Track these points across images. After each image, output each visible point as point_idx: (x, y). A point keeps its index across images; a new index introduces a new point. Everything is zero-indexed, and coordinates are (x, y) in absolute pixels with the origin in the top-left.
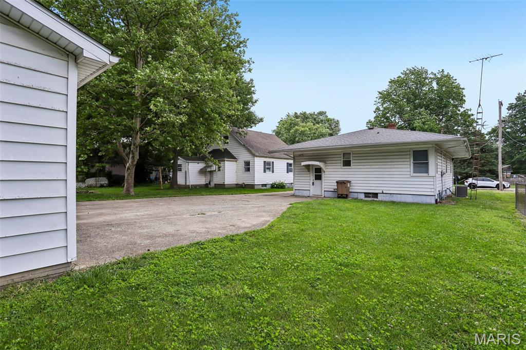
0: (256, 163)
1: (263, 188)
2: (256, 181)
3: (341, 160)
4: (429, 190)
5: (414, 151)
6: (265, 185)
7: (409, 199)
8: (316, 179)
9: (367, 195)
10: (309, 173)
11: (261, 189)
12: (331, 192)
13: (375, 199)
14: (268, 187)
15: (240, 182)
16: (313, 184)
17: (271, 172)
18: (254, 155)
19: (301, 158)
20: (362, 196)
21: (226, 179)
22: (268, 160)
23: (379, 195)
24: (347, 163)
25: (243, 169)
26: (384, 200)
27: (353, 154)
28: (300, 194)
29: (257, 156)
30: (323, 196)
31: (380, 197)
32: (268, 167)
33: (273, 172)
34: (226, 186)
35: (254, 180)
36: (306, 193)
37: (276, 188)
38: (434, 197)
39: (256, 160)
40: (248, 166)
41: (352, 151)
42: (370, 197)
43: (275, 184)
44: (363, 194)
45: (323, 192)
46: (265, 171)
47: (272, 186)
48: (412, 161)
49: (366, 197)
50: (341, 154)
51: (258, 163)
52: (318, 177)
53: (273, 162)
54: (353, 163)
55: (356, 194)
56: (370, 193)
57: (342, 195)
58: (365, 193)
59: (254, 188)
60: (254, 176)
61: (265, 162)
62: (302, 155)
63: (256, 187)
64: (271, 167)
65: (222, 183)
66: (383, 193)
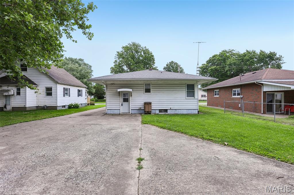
0: (58, 89)
1: (63, 108)
2: (58, 104)
3: (144, 88)
4: (195, 106)
5: (187, 85)
6: (64, 106)
7: (185, 112)
8: (124, 101)
9: (160, 111)
10: (119, 97)
11: (62, 110)
12: (136, 110)
13: (166, 113)
14: (67, 107)
15: (42, 105)
16: (122, 105)
17: (68, 97)
18: (57, 83)
19: (113, 86)
20: (157, 112)
21: (27, 102)
22: (66, 87)
23: (168, 110)
24: (148, 91)
25: (45, 94)
26: (172, 113)
27: (152, 85)
28: (112, 113)
29: (59, 84)
30: (130, 113)
31: (169, 112)
32: (66, 92)
33: (69, 96)
34: (27, 109)
35: (57, 103)
36: (117, 112)
37: (73, 108)
38: (197, 110)
39: (58, 87)
40: (49, 92)
41: (151, 83)
42: (162, 112)
43: (72, 105)
44: (158, 110)
45: (130, 110)
46: (64, 96)
47: (69, 107)
48: (186, 90)
49: (160, 112)
50: (144, 85)
51: (60, 89)
52: (126, 100)
53: (69, 89)
54: (152, 90)
55: (154, 111)
56: (162, 110)
57: (148, 112)
58: (159, 110)
59: (56, 109)
60: (57, 100)
61: (64, 88)
62: (113, 83)
63: (58, 109)
64: (68, 92)
65: (23, 106)
66: (171, 109)
